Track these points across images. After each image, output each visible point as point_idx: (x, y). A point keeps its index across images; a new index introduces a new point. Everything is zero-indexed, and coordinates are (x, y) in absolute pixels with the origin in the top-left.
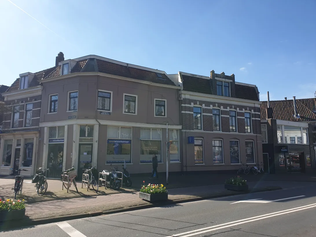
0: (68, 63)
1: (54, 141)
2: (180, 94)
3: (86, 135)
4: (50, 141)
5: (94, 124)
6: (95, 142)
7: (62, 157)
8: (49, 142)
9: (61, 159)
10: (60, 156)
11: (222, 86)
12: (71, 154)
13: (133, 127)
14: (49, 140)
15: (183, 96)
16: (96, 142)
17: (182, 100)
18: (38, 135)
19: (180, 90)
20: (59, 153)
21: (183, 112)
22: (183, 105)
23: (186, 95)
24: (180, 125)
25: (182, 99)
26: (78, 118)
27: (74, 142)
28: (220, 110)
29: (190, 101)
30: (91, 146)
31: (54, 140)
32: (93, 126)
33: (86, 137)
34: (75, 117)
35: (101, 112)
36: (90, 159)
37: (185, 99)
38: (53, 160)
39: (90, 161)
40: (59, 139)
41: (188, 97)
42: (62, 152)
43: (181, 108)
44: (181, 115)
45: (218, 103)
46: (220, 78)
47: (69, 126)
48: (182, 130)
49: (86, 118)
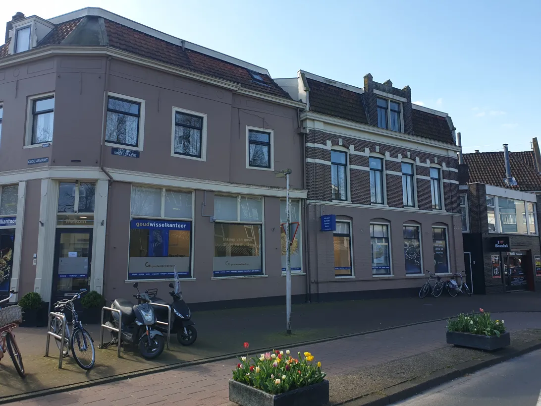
0: (29, 27)
2: (302, 121)
3: (76, 208)
5: (97, 180)
6: (99, 224)
10: (4, 262)
11: (386, 109)
12: (35, 256)
13: (196, 190)
15: (309, 125)
16: (102, 224)
17: (306, 134)
19: (302, 110)
20: (3, 254)
21: (309, 160)
22: (309, 145)
23: (317, 123)
24: (303, 188)
25: (308, 132)
26: (54, 163)
27: (42, 224)
28: (384, 160)
29: (323, 137)
30: (87, 236)
32: (94, 183)
33: (75, 212)
34: (47, 162)
35: (114, 150)
36: (86, 267)
37: (313, 132)
39: (86, 273)
40: (3, 219)
41: (319, 126)
42: (10, 252)
43: (305, 152)
44: (305, 167)
45: (379, 145)
46: (384, 90)
47: (28, 183)
48: (308, 202)
49: (76, 162)
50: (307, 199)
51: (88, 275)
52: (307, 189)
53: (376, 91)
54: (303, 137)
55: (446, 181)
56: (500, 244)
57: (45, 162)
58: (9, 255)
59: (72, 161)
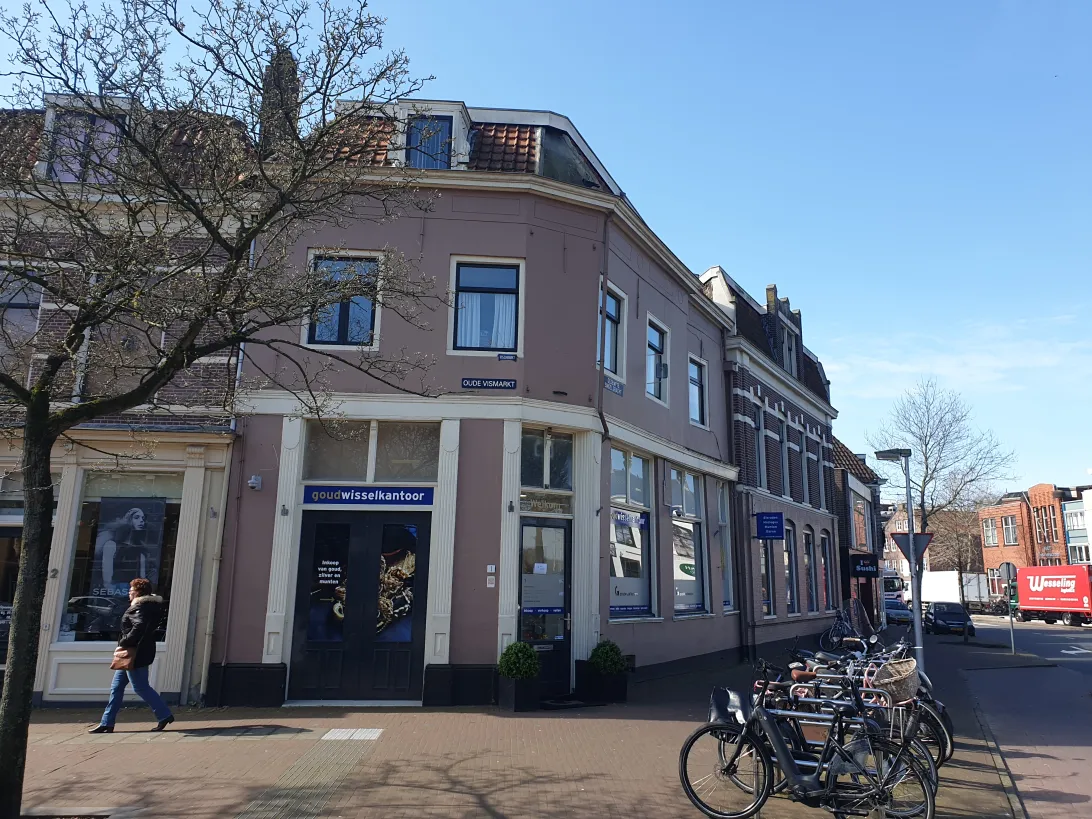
0: (450, 119)
1: (345, 496)
2: (730, 351)
3: (547, 480)
4: (315, 495)
7: (419, 582)
8: (308, 499)
9: (407, 593)
10: (392, 580)
12: (491, 569)
13: (658, 457)
14: (309, 490)
15: (738, 359)
16: (597, 513)
17: (735, 373)
18: (222, 458)
19: (729, 332)
20: (390, 564)
21: (740, 418)
22: (739, 391)
25: (737, 369)
26: (528, 393)
27: (512, 509)
28: (785, 424)
31: (347, 489)
32: (570, 437)
33: (547, 487)
34: (515, 387)
36: (562, 594)
37: (741, 370)
38: (338, 599)
39: (561, 605)
40: (385, 490)
41: (745, 362)
42: (410, 560)
44: (734, 431)
45: (784, 400)
46: (784, 314)
47: (465, 423)
48: (740, 488)
49: (560, 395)
50: (738, 483)
51: (567, 608)
52: (739, 465)
53: (780, 315)
54: (732, 377)
55: (827, 464)
56: (864, 565)
57: (509, 388)
58: (405, 565)
59: (555, 393)
